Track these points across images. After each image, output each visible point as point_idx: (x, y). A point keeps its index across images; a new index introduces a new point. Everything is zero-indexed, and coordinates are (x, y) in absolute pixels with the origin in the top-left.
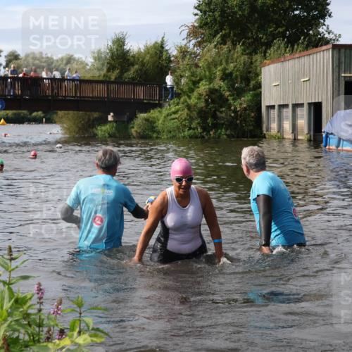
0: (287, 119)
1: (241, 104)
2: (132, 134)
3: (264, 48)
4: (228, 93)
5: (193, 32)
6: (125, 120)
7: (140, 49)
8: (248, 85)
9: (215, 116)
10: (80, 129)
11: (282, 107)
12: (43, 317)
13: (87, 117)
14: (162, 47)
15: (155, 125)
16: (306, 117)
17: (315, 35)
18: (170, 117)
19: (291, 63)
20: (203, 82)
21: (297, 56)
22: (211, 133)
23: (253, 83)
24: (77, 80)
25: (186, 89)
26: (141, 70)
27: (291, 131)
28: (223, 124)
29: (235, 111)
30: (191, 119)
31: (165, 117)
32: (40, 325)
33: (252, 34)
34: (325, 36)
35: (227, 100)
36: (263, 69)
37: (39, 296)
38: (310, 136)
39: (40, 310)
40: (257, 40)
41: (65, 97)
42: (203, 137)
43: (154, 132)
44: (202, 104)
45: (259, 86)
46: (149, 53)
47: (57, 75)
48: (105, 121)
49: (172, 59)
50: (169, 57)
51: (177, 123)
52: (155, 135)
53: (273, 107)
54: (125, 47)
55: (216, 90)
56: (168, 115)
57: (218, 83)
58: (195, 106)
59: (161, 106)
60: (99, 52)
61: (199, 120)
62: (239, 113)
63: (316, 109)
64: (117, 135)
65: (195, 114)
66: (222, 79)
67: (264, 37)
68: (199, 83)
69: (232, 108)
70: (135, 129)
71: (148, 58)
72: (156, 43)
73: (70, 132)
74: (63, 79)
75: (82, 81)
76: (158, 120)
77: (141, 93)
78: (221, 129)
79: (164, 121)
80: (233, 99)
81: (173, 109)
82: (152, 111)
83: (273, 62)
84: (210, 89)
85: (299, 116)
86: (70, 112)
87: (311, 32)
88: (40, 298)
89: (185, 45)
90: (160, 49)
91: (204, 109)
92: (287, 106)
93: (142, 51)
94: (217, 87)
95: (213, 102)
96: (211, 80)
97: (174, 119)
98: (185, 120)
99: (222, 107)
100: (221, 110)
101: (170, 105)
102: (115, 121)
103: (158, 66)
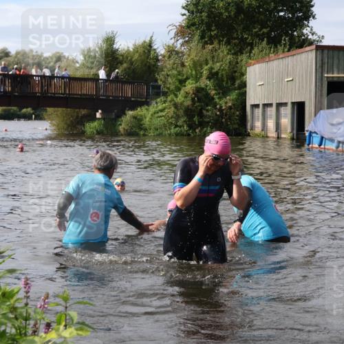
0: (271, 118)
1: (226, 103)
2: (120, 131)
3: (249, 48)
4: (213, 92)
5: (181, 32)
6: (113, 117)
7: (128, 47)
8: (233, 84)
9: (201, 115)
10: (69, 126)
11: (266, 106)
12: (29, 311)
13: (75, 114)
14: (150, 46)
15: (142, 123)
16: (289, 116)
17: (299, 37)
18: (156, 115)
19: (276, 62)
20: (190, 81)
21: (281, 56)
22: (197, 131)
23: (237, 82)
24: (66, 78)
25: (172, 87)
26: (129, 68)
27: (275, 130)
28: (208, 122)
29: (221, 110)
30: (177, 117)
31: (152, 115)
32: (26, 319)
33: (237, 34)
34: (309, 37)
35: (213, 99)
36: (248, 68)
37: (26, 290)
38: (293, 135)
39: (27, 304)
40: (243, 40)
41: (54, 94)
42: (189, 135)
43: (141, 129)
44: (188, 103)
45: (244, 85)
46: (137, 51)
47: (47, 72)
48: (94, 118)
49: (160, 57)
50: (157, 56)
51: (163, 121)
52: (142, 133)
53: (257, 106)
54: (114, 46)
55: (203, 89)
56: (155, 113)
57: (205, 82)
58: (182, 104)
59: (148, 104)
60: (89, 50)
61: (185, 118)
62: (224, 112)
63: (300, 108)
64: (105, 132)
65: (181, 112)
66: (209, 78)
67: (250, 38)
68: (186, 82)
69: (218, 106)
70: (123, 126)
71: (136, 56)
72: (145, 42)
73: (59, 129)
74: (52, 77)
75: (72, 79)
76: (146, 118)
77: (128, 91)
78: (207, 127)
79: (151, 119)
80: (219, 98)
81: (160, 107)
82: (139, 109)
83: (258, 62)
84: (197, 88)
85: (283, 115)
86: (60, 109)
87: (295, 33)
88: (27, 292)
89: (173, 44)
90: (148, 47)
91: (190, 107)
92: (271, 105)
93: (131, 50)
94: (203, 86)
95: (199, 100)
96: (197, 79)
97: (161, 117)
98: (172, 118)
99: (207, 106)
100: (207, 108)
101: (157, 103)
102: (103, 118)
103: (146, 64)
